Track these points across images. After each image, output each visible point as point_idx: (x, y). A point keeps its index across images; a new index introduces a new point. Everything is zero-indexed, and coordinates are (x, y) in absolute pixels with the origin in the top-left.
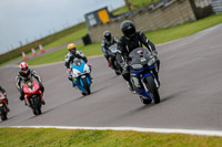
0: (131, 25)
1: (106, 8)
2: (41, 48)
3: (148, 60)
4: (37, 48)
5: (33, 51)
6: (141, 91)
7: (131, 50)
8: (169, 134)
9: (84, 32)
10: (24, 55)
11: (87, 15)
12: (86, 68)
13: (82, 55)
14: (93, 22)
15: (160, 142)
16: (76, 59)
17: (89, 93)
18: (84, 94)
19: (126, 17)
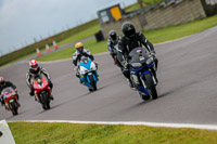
0: (131, 26)
1: (118, 6)
2: (55, 44)
3: (147, 58)
4: (51, 44)
5: (47, 47)
6: (140, 87)
7: (131, 49)
8: (180, 129)
9: (97, 29)
10: (38, 51)
11: (100, 12)
12: (93, 65)
13: (89, 53)
14: (105, 19)
15: (171, 137)
16: (83, 57)
17: (95, 89)
18: (91, 90)
19: (138, 14)
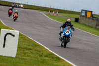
1: (91, 12)
4: (56, 12)
10: (49, 12)
19: (97, 20)
